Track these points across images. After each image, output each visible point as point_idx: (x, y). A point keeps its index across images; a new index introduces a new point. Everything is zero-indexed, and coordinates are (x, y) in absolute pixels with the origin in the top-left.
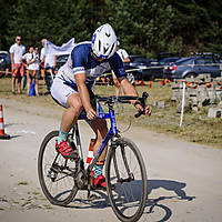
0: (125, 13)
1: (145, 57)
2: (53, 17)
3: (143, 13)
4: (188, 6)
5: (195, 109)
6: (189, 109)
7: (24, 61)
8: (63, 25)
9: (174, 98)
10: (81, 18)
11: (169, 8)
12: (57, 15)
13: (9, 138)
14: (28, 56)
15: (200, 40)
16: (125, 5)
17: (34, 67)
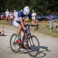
0: (35, 3)
1: (41, 15)
2: (17, 4)
3: (40, 3)
4: (52, 1)
5: (54, 28)
6: (52, 28)
7: (9, 16)
8: (19, 6)
9: (48, 26)
10: (24, 4)
11: (47, 2)
12: (18, 4)
13: (5, 36)
14: (10, 14)
15: (55, 10)
16: (35, 1)
17: (12, 17)
